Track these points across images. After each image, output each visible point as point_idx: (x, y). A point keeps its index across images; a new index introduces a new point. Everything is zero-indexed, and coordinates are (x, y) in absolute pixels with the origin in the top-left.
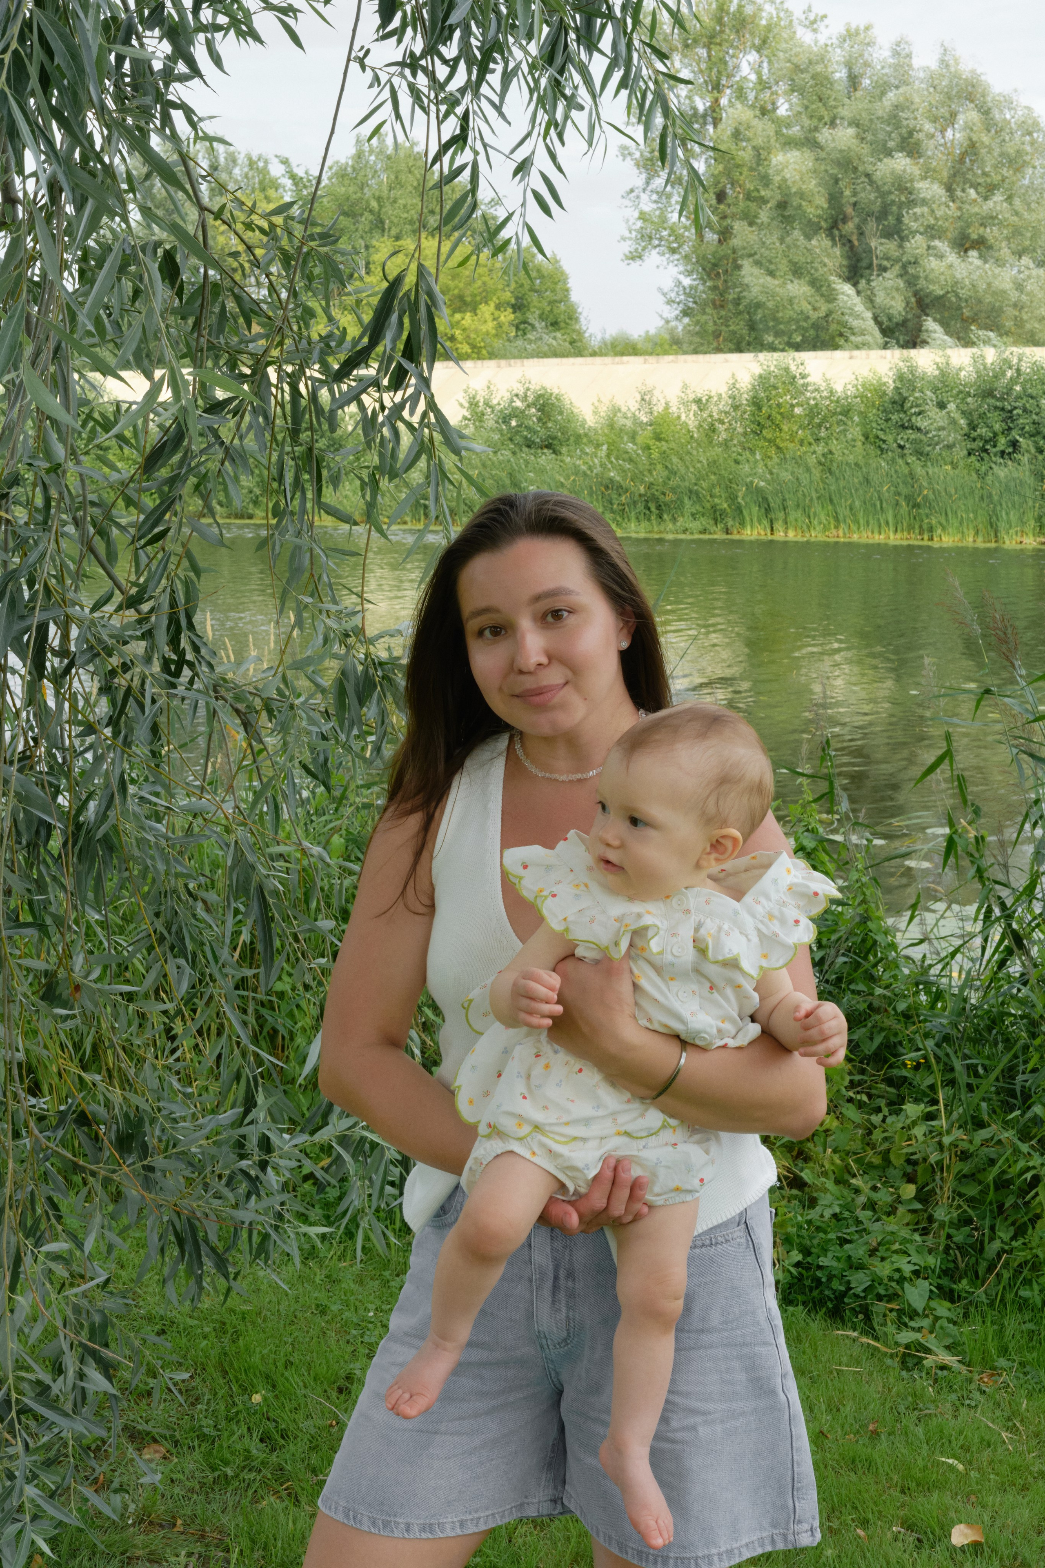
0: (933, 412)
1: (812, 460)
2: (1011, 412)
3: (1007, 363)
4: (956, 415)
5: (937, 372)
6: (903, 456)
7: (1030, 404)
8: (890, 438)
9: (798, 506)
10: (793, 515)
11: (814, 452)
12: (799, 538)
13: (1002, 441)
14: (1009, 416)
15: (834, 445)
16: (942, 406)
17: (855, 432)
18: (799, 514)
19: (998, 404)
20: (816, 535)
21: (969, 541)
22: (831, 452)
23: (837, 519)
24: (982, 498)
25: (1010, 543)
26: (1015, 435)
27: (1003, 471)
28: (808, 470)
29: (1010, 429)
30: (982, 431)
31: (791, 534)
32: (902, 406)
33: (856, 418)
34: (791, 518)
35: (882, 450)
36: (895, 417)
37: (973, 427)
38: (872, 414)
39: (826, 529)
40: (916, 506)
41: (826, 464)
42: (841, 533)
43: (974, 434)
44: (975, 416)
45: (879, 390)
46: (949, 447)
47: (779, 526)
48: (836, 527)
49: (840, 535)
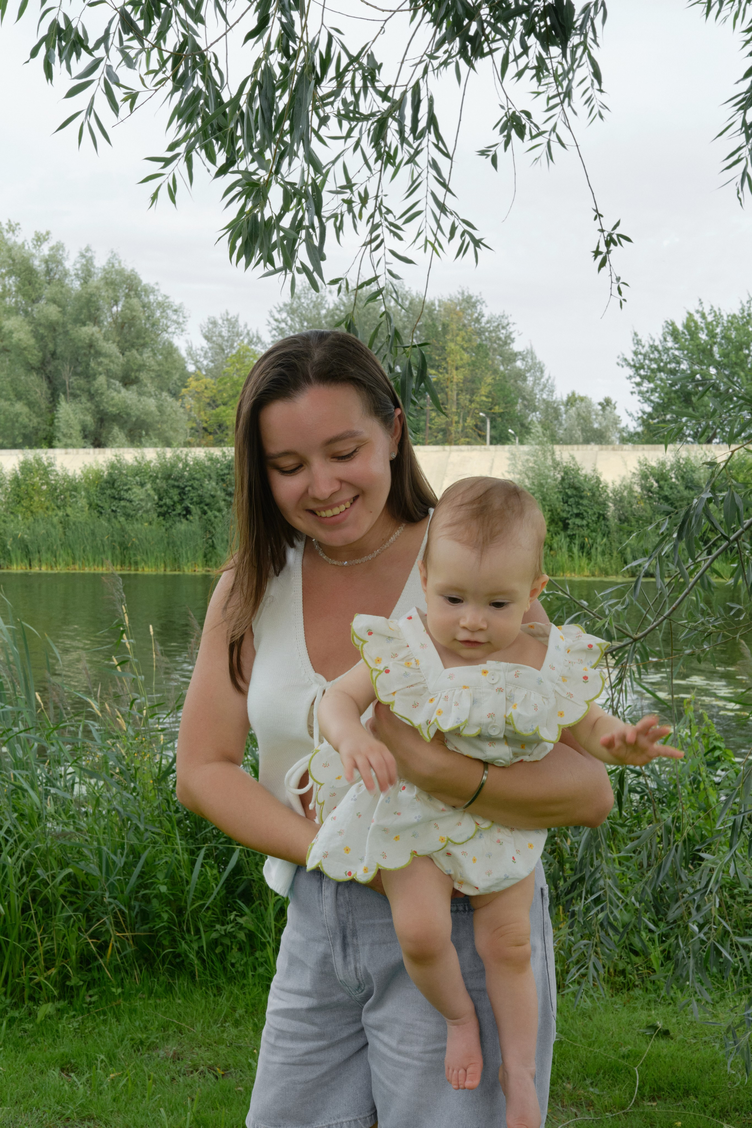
0: (136, 489)
1: (55, 520)
2: (183, 489)
3: (178, 457)
4: (152, 492)
5: (136, 464)
6: (116, 517)
7: (196, 484)
8: (106, 506)
9: (48, 549)
10: (45, 556)
11: (56, 515)
12: (50, 571)
13: (179, 508)
14: (182, 492)
15: (69, 510)
16: (142, 485)
17: (83, 502)
18: (49, 556)
19: (176, 484)
20: (60, 569)
21: (161, 571)
22: (67, 515)
23: (74, 558)
24: (168, 543)
25: (188, 570)
26: (187, 503)
27: (182, 526)
28: (54, 526)
29: (183, 499)
30: (168, 501)
31: (44, 569)
32: (113, 484)
33: (83, 493)
34: (43, 558)
35: (101, 513)
36: (108, 492)
37: (160, 499)
38: (92, 490)
39: (67, 565)
40: (126, 548)
41: (65, 523)
42: (77, 567)
43: (161, 503)
44: (162, 490)
45: (98, 475)
46: (147, 512)
47: (35, 563)
48: (74, 563)
49: (77, 569)
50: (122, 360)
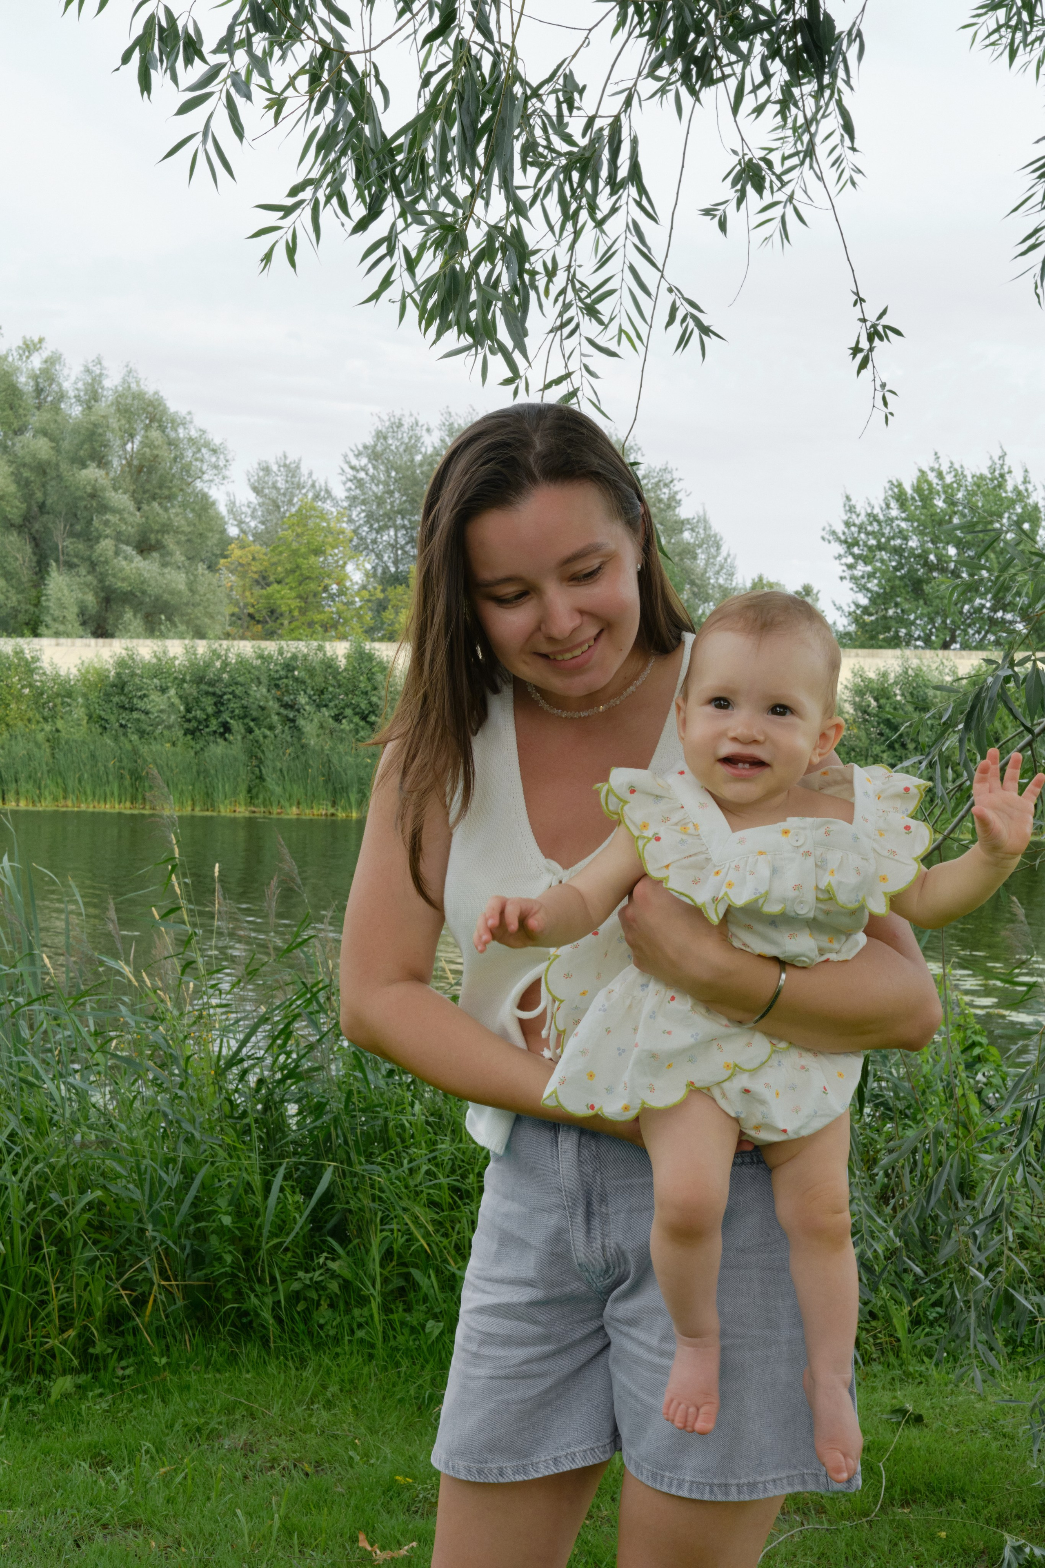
0: (155, 696)
1: (40, 737)
2: (221, 697)
3: (214, 652)
4: (176, 701)
5: (154, 661)
6: (125, 735)
7: (239, 691)
8: (112, 718)
9: (30, 777)
10: (24, 786)
11: (42, 730)
12: (31, 808)
13: (214, 724)
14: (219, 702)
15: (60, 724)
16: (163, 690)
17: (80, 713)
18: (30, 786)
19: (211, 690)
20: (46, 805)
21: (187, 811)
22: (58, 731)
23: (65, 790)
24: (198, 773)
25: (225, 811)
26: (226, 717)
27: (218, 749)
28: (38, 746)
29: (220, 712)
30: (199, 714)
31: (23, 805)
32: (123, 689)
33: (80, 700)
34: (22, 790)
35: (105, 728)
36: (116, 699)
37: (188, 710)
38: (93, 697)
39: (55, 799)
40: (139, 778)
41: (54, 741)
42: (70, 803)
43: (189, 716)
44: (190, 699)
45: (102, 675)
46: (169, 727)
47: (11, 796)
48: (65, 798)
49: (70, 805)
50: (138, 518)
